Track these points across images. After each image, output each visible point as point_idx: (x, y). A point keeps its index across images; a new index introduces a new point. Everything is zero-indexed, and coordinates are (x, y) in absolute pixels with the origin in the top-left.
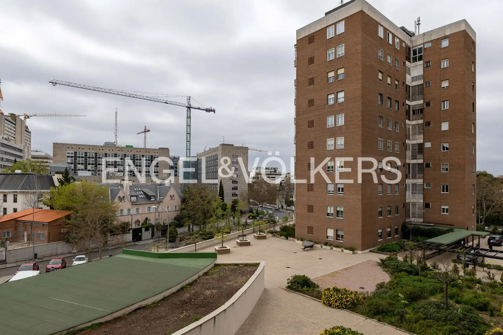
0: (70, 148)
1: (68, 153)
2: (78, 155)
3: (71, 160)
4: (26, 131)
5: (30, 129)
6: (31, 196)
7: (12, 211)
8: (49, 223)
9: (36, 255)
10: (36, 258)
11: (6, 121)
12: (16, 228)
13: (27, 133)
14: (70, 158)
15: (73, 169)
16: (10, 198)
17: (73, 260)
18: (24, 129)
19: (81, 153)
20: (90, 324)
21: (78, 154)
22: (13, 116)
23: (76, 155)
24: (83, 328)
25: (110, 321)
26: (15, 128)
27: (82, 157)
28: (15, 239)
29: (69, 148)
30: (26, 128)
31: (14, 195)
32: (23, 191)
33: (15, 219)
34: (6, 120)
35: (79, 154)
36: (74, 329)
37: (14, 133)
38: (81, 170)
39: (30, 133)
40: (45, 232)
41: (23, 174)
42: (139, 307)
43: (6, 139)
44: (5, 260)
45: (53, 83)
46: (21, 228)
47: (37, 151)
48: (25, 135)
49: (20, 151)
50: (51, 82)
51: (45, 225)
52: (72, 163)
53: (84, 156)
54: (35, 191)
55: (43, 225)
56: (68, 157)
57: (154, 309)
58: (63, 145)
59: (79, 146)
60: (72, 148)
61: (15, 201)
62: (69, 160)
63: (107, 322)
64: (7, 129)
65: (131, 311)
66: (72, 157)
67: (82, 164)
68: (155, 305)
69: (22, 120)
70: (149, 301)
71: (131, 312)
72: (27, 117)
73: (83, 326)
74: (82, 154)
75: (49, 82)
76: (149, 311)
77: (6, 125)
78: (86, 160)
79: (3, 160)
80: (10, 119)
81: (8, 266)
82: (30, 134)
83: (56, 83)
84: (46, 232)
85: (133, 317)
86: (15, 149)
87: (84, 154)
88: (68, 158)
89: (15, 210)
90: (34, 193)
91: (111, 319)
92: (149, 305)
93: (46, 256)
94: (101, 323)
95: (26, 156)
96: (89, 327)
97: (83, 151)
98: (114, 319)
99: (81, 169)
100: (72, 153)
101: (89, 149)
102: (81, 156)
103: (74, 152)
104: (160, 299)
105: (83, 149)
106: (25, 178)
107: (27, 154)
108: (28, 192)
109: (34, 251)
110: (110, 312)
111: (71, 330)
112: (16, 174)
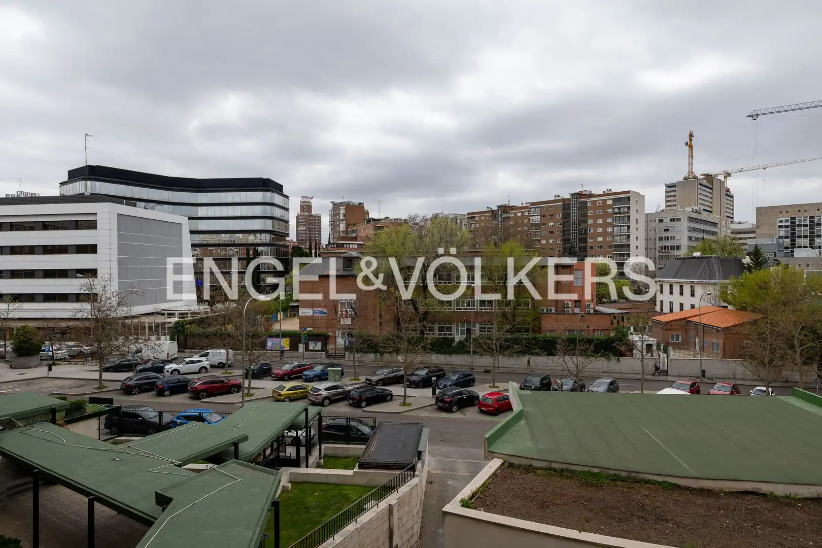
0: (784, 213)
1: (781, 221)
2: (797, 223)
3: (786, 232)
4: (727, 195)
5: (732, 192)
6: (710, 287)
7: (689, 307)
8: (725, 329)
9: (704, 372)
10: (704, 376)
11: (700, 187)
12: (686, 332)
13: (729, 198)
14: (784, 229)
15: (790, 246)
16: (687, 290)
17: (751, 391)
18: (724, 192)
19: (802, 219)
20: (660, 479)
21: (797, 221)
22: (709, 177)
23: (795, 222)
24: (650, 480)
25: (693, 490)
26: (711, 193)
27: (805, 225)
28: (684, 345)
29: (781, 212)
30: (727, 191)
31: (692, 286)
32: (700, 281)
33: (685, 319)
34: (700, 184)
35: (800, 220)
36: (637, 475)
37: (711, 200)
38: (804, 247)
39: (732, 197)
40: (719, 341)
41: (702, 258)
42: (753, 490)
43: (696, 212)
44: (667, 371)
45: (752, 116)
46: (692, 333)
47: (740, 223)
48: (726, 201)
49: (715, 224)
50: (749, 116)
51: (720, 332)
52: (787, 237)
53: (807, 222)
54: (715, 281)
55: (718, 331)
56: (780, 227)
57: (781, 506)
58: (771, 208)
59: (800, 208)
60: (787, 212)
61: (693, 295)
62: (782, 233)
63: (687, 488)
64: (702, 197)
65: (734, 490)
66: (787, 226)
67: (805, 237)
68: (790, 502)
69: (720, 180)
70: (780, 490)
71: (734, 493)
72: (728, 175)
73: (651, 477)
74: (805, 220)
75: (747, 117)
76: (769, 506)
77: (700, 191)
78: (812, 229)
79: (691, 239)
80: (705, 182)
81: (669, 379)
82: (732, 199)
83: (757, 115)
84: (721, 341)
85: (733, 502)
86: (706, 222)
87: (808, 220)
88: (780, 229)
89: (693, 307)
90: (715, 284)
91: (696, 487)
92: (776, 497)
93: (718, 376)
94: (678, 486)
95: (724, 232)
96: (659, 483)
97: (806, 214)
98: (700, 489)
99: (802, 246)
100: (787, 221)
101: (818, 210)
102: (802, 223)
103: (789, 218)
104: (809, 495)
105: (805, 211)
106: (704, 263)
107: (725, 229)
108: (705, 283)
109: (701, 366)
110: (695, 475)
111: (634, 474)
112: (694, 258)
